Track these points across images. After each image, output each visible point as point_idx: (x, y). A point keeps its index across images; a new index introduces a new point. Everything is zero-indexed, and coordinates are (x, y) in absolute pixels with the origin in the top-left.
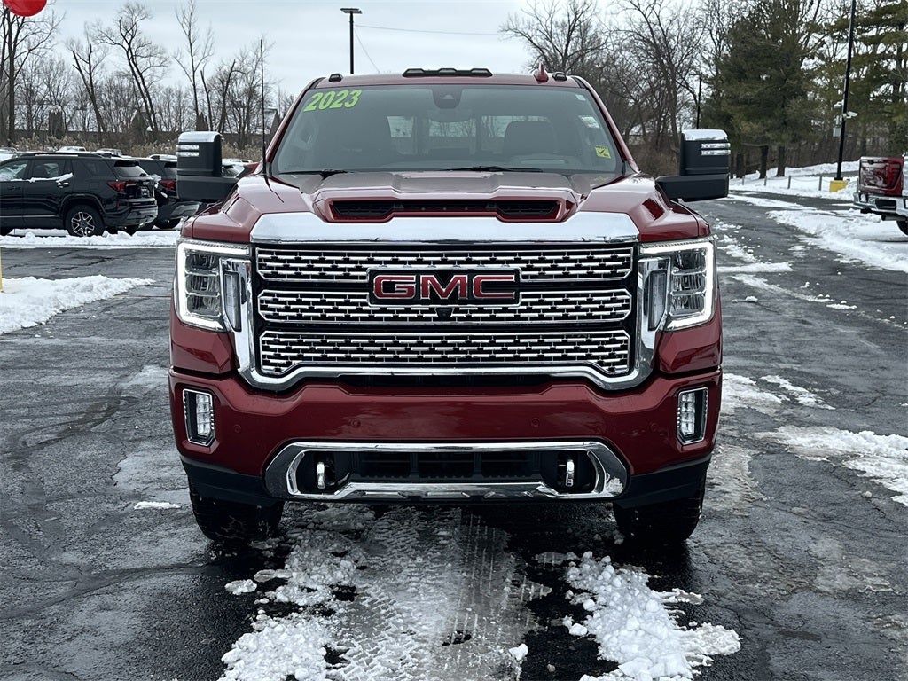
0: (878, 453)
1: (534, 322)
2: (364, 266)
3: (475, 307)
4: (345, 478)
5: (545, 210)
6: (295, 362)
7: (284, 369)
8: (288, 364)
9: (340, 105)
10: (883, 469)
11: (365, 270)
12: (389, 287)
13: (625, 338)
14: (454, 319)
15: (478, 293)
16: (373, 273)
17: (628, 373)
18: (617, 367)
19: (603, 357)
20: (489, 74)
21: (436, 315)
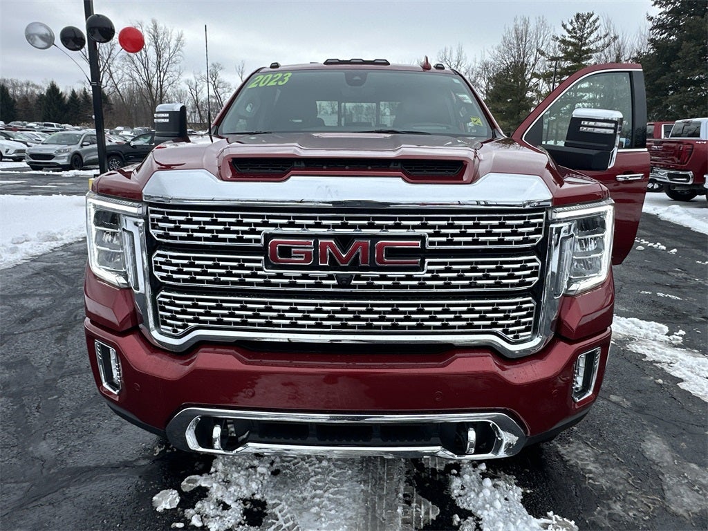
0: (647, 336)
1: (439, 290)
2: (258, 229)
3: (377, 274)
4: (245, 436)
5: (452, 171)
6: (192, 325)
7: (180, 330)
8: (184, 326)
9: (275, 84)
10: (659, 353)
11: (259, 233)
12: (286, 252)
13: (531, 305)
14: (354, 286)
15: (381, 261)
16: (268, 237)
17: (531, 340)
18: (521, 334)
19: (509, 326)
20: (388, 63)
21: (335, 282)
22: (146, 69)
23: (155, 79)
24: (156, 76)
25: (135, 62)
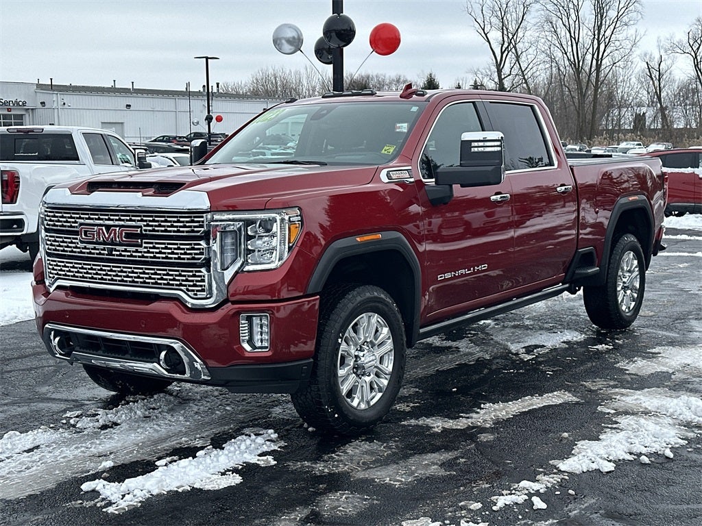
1: (151, 260)
2: (77, 220)
3: (123, 248)
6: (56, 276)
7: (53, 280)
14: (114, 255)
15: (122, 240)
16: (80, 225)
17: (207, 298)
18: (198, 293)
19: (189, 286)
21: (106, 252)
22: (575, 40)
23: (589, 57)
24: (591, 50)
25: (559, 30)
